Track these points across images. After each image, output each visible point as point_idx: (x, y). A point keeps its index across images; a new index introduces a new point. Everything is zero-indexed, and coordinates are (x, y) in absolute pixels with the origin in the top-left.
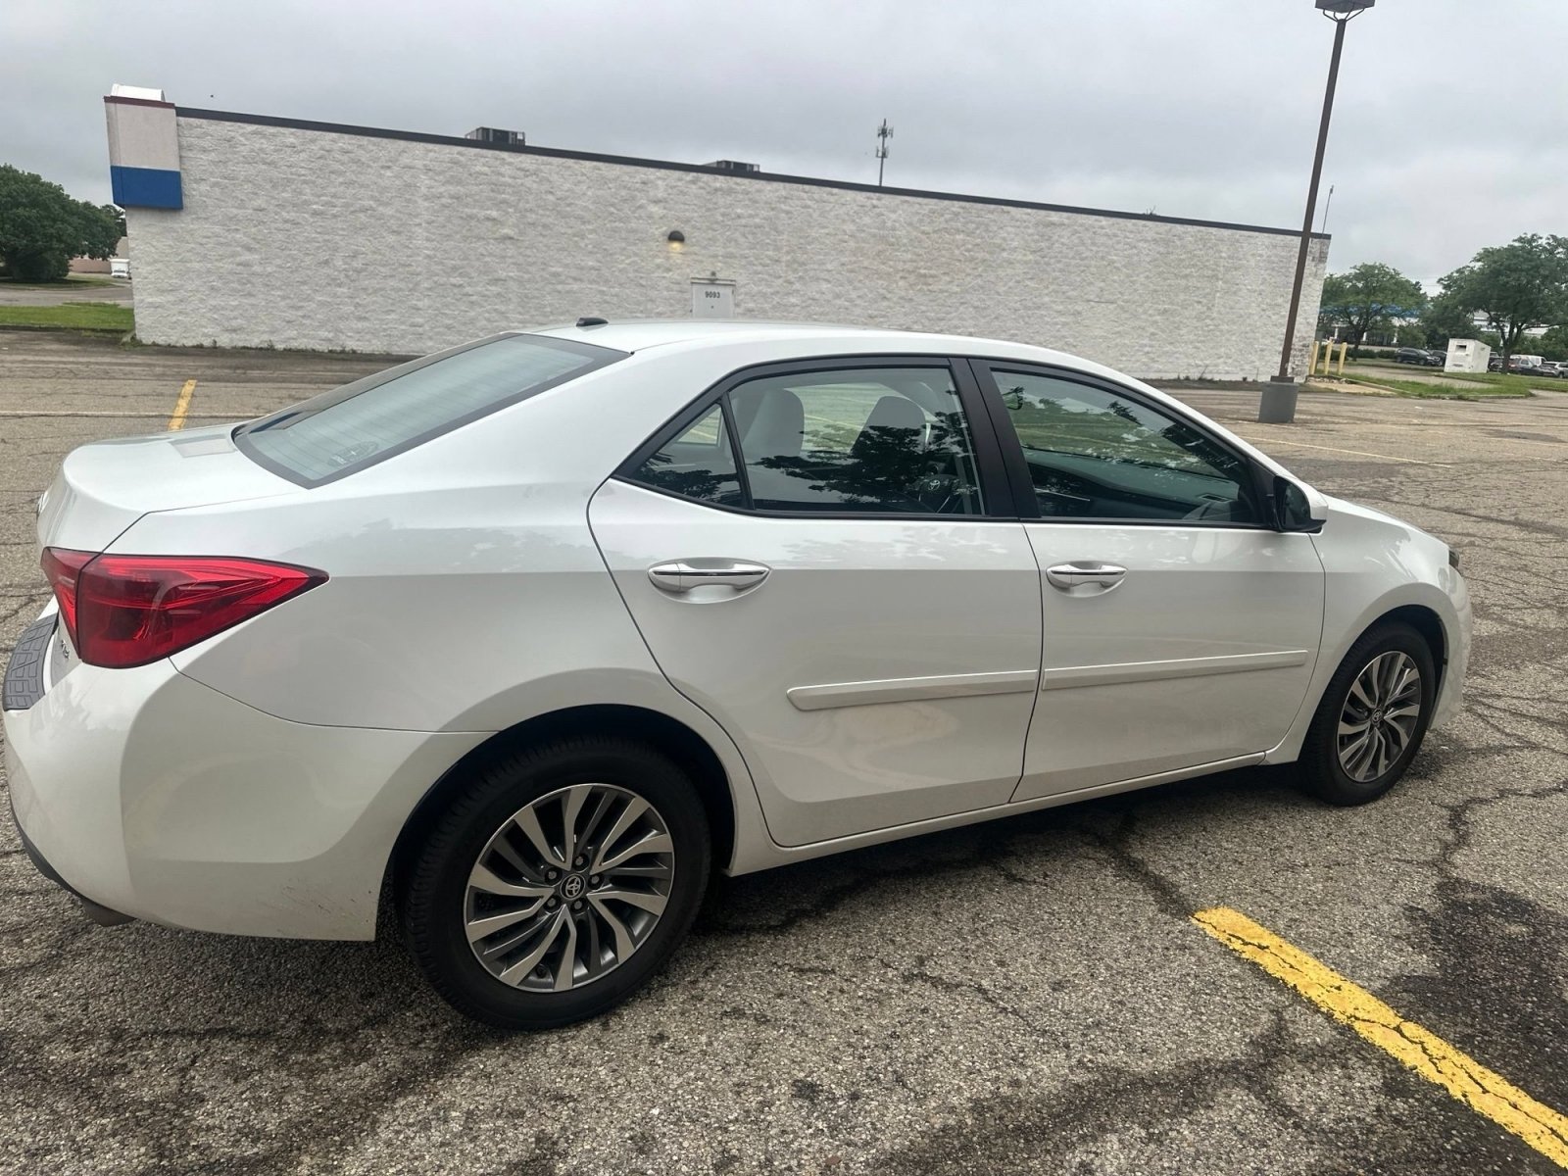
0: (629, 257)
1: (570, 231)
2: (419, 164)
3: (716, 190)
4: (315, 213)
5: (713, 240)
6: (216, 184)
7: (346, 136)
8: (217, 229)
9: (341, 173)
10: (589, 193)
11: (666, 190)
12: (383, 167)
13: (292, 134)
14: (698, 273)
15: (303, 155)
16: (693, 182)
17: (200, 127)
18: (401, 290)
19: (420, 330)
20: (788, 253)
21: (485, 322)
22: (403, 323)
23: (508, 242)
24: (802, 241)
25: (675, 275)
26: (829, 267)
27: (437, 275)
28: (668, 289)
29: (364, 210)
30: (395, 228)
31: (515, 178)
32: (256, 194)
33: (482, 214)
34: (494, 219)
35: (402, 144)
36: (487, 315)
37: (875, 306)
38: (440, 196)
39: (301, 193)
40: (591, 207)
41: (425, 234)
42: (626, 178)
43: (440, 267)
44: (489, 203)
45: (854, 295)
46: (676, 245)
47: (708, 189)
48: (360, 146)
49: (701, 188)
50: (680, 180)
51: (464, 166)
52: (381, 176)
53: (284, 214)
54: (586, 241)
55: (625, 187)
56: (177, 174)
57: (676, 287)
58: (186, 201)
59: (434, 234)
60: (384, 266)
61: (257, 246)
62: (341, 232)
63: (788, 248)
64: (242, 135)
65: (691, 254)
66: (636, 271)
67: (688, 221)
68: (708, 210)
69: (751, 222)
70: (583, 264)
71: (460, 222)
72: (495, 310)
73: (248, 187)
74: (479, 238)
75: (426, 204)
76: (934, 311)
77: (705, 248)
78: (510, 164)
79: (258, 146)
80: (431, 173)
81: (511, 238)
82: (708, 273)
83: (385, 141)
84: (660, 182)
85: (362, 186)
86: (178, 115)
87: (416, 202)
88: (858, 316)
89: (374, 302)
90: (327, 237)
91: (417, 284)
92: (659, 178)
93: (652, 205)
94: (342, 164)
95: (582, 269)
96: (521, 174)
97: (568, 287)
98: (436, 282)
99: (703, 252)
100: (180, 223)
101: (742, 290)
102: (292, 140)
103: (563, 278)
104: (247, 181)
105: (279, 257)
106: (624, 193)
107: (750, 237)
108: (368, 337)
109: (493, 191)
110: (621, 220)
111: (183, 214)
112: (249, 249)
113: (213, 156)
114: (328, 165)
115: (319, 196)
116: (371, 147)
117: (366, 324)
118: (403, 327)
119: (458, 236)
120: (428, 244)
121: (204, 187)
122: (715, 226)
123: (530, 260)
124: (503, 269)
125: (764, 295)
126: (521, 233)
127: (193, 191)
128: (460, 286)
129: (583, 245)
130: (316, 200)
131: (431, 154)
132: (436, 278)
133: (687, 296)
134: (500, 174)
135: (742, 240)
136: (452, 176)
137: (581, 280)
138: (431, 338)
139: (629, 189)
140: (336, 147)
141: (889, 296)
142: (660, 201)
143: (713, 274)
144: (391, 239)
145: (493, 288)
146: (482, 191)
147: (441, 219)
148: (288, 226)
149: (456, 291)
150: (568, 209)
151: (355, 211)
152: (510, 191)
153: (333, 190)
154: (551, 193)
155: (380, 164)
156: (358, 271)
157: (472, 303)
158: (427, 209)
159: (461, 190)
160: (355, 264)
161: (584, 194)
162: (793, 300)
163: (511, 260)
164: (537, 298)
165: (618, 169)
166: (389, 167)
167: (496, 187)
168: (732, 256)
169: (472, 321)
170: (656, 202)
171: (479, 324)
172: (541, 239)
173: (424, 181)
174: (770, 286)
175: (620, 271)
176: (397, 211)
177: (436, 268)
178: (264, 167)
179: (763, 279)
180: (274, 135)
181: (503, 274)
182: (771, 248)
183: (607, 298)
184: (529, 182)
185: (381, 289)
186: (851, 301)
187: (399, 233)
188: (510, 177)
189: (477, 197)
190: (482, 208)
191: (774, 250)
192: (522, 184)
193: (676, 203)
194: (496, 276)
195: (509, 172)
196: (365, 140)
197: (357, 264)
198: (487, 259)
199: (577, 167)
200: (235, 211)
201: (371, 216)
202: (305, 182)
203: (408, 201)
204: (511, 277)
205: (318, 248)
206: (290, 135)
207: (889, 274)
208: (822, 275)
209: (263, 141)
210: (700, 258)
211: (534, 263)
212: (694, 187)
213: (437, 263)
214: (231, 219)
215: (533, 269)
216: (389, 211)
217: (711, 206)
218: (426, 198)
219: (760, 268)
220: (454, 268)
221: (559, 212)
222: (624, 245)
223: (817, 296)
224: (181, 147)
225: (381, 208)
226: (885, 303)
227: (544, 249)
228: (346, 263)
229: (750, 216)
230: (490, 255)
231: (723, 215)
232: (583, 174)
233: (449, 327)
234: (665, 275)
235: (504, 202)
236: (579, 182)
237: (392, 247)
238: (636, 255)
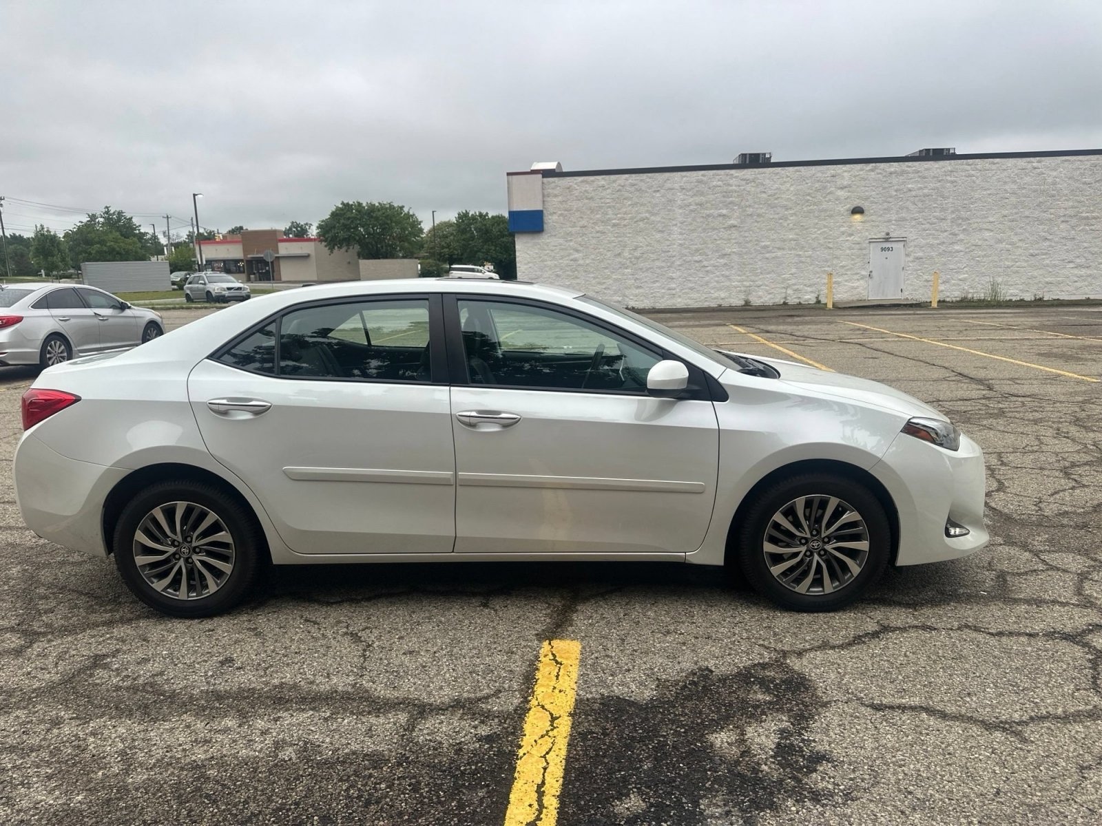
0: (819, 229)
1: (776, 216)
2: (677, 186)
3: (891, 173)
4: (614, 225)
5: (888, 210)
6: (561, 215)
7: (633, 175)
8: (561, 241)
9: (631, 199)
10: (792, 189)
11: (850, 179)
12: (655, 191)
13: (603, 179)
14: (875, 234)
15: (609, 191)
16: (872, 170)
17: (554, 182)
18: (663, 267)
19: (674, 292)
20: (953, 212)
21: (715, 284)
22: (663, 288)
23: (734, 229)
24: (965, 202)
25: (856, 238)
26: (991, 219)
27: (686, 256)
28: (850, 248)
29: (642, 220)
30: (660, 228)
31: (739, 186)
32: (582, 218)
33: (716, 212)
34: (724, 215)
35: (667, 175)
36: (716, 279)
37: (1037, 246)
38: (690, 204)
39: (607, 214)
40: (792, 198)
41: (679, 230)
42: (819, 175)
43: (688, 250)
44: (721, 205)
45: (1015, 239)
46: (858, 217)
47: (884, 174)
48: (641, 180)
49: (878, 174)
50: (862, 170)
51: (705, 183)
52: (653, 197)
53: (597, 227)
54: (789, 222)
55: (818, 181)
56: (542, 211)
57: (857, 246)
58: (545, 226)
59: (685, 230)
60: (653, 253)
61: (581, 249)
62: (629, 235)
63: (953, 209)
64: (576, 184)
65: (868, 221)
66: (825, 238)
67: (867, 199)
68: (884, 188)
69: (920, 193)
70: (785, 237)
71: (702, 220)
72: (723, 275)
73: (578, 214)
74: (714, 229)
75: (681, 211)
76: (1097, 246)
77: (881, 216)
78: (736, 177)
79: (584, 189)
80: (684, 191)
81: (734, 226)
82: (884, 234)
83: (657, 174)
84: (846, 174)
85: (642, 205)
86: (543, 177)
87: (674, 210)
88: (1020, 255)
89: (646, 277)
90: (620, 239)
91: (673, 263)
92: (846, 171)
93: (839, 191)
94: (631, 193)
95: (784, 241)
96: (744, 183)
97: (773, 255)
98: (684, 261)
99: (880, 219)
100: (543, 239)
101: (912, 244)
102: (603, 182)
103: (771, 248)
104: (578, 210)
105: (593, 254)
106: (817, 185)
107: (920, 205)
108: (642, 298)
109: (724, 197)
110: (815, 204)
111: (544, 234)
112: (577, 251)
113: (560, 198)
114: (622, 195)
115: (616, 215)
116: (648, 180)
117: (641, 290)
118: (663, 291)
119: (700, 229)
120: (680, 237)
121: (555, 217)
122: (890, 200)
123: (747, 239)
124: (729, 247)
125: (932, 246)
126: (742, 222)
127: (550, 220)
128: (700, 261)
129: (786, 224)
130: (615, 217)
131: (685, 179)
132: (684, 258)
133: (864, 252)
134: (729, 185)
135: (912, 207)
136: (697, 191)
137: (783, 249)
138: (680, 296)
139: (822, 182)
140: (627, 183)
141: (1050, 237)
142: (846, 187)
143: (888, 234)
144: (658, 236)
145: (722, 261)
146: (717, 198)
147: (689, 220)
148: (598, 235)
149: (697, 265)
150: (776, 201)
151: (637, 221)
152: (736, 194)
153: (625, 210)
154: (764, 192)
155: (653, 190)
156: (637, 258)
157: (707, 271)
158: (681, 214)
159: (703, 199)
160: (635, 254)
161: (788, 190)
162: (957, 247)
163: (734, 241)
164: (752, 264)
165: (814, 169)
166: (658, 191)
167: (727, 194)
168: (904, 219)
169: (707, 284)
170: (842, 188)
171: (711, 285)
172: (756, 224)
173: (680, 196)
174: (937, 239)
175: (813, 239)
176: (663, 218)
177: (685, 251)
178: (587, 201)
179: (930, 234)
180: (593, 181)
181: (728, 251)
182: (938, 210)
183: (803, 259)
184: (748, 188)
185: (650, 268)
186: (1012, 244)
187: (662, 232)
188: (736, 186)
189: (714, 202)
190: (716, 209)
191: (941, 211)
192: (744, 189)
193: (858, 187)
194: (724, 252)
195: (736, 183)
196: (644, 176)
197: (637, 254)
198: (718, 242)
199: (783, 172)
200: (570, 229)
201: (647, 223)
202: (609, 207)
203: (669, 210)
204: (734, 252)
205: (615, 246)
206: (601, 180)
207: (1050, 220)
208: (985, 226)
209: (587, 185)
210: (877, 223)
211: (751, 241)
212: (873, 173)
213: (686, 248)
214: (568, 234)
215: (749, 245)
216: (658, 218)
217: (886, 185)
218: (681, 207)
219: (927, 226)
220: (697, 250)
221: (769, 205)
222: (816, 221)
223: (980, 243)
224: (544, 196)
225: (652, 218)
226: (1048, 243)
227: (758, 231)
228: (630, 254)
229: (921, 188)
230: (721, 239)
231: (896, 191)
232: (787, 177)
233: (691, 289)
234: (848, 238)
235: (731, 203)
236: (785, 182)
237: (659, 241)
238: (825, 227)
